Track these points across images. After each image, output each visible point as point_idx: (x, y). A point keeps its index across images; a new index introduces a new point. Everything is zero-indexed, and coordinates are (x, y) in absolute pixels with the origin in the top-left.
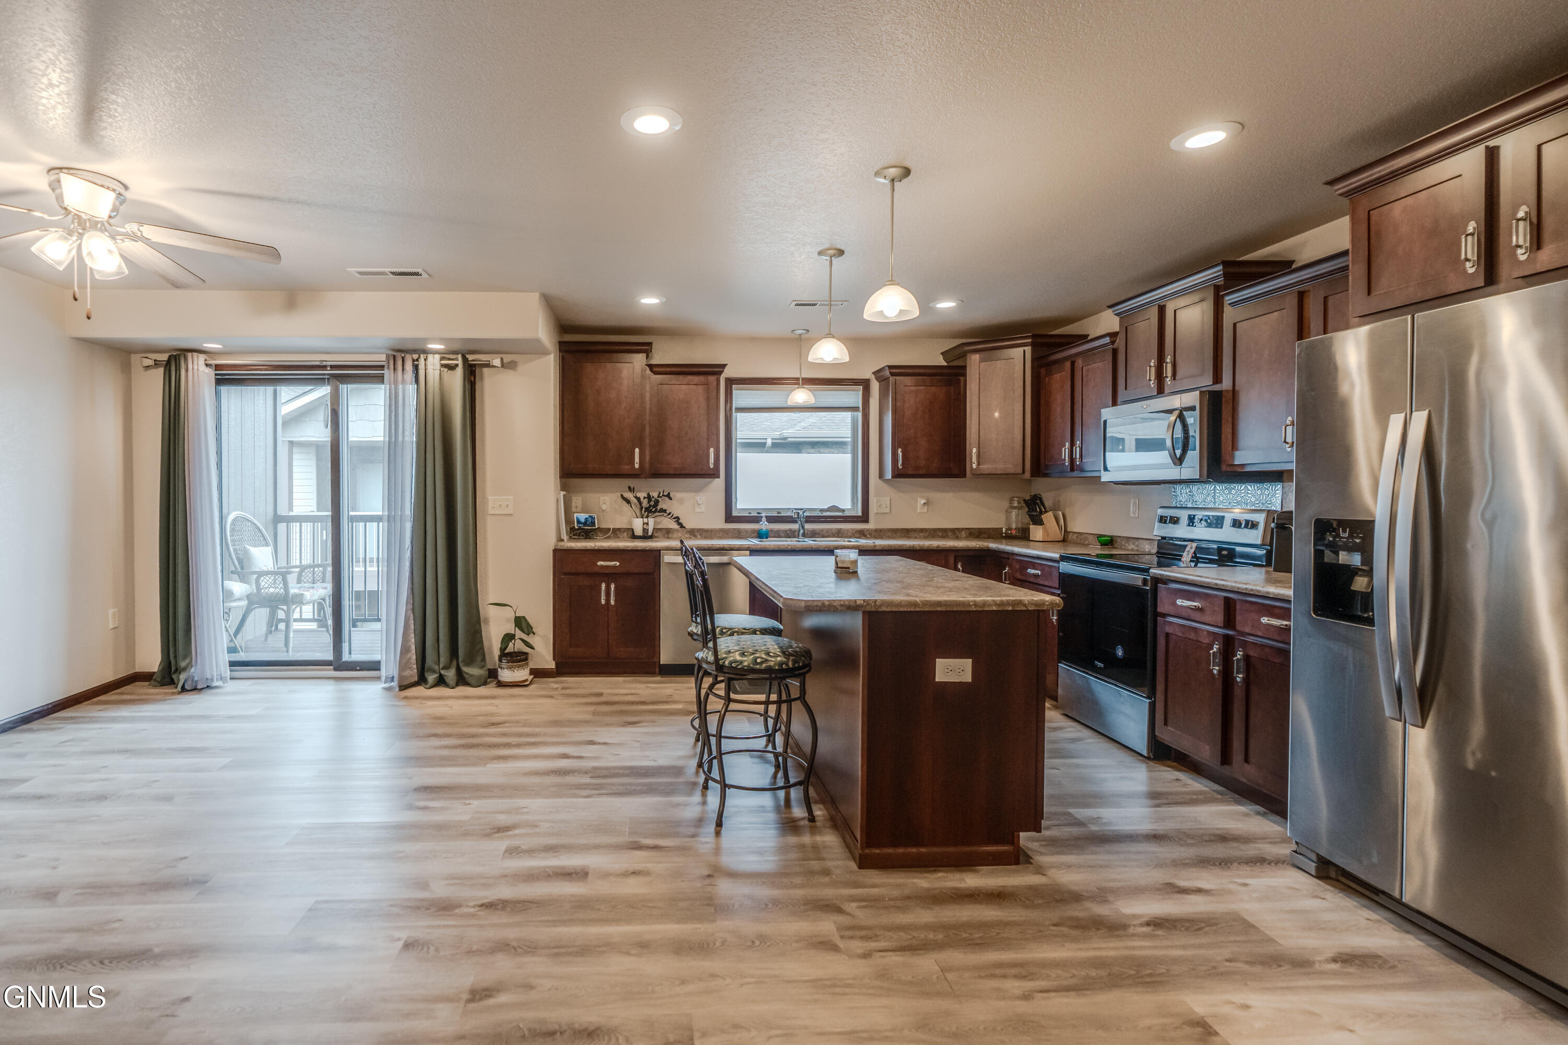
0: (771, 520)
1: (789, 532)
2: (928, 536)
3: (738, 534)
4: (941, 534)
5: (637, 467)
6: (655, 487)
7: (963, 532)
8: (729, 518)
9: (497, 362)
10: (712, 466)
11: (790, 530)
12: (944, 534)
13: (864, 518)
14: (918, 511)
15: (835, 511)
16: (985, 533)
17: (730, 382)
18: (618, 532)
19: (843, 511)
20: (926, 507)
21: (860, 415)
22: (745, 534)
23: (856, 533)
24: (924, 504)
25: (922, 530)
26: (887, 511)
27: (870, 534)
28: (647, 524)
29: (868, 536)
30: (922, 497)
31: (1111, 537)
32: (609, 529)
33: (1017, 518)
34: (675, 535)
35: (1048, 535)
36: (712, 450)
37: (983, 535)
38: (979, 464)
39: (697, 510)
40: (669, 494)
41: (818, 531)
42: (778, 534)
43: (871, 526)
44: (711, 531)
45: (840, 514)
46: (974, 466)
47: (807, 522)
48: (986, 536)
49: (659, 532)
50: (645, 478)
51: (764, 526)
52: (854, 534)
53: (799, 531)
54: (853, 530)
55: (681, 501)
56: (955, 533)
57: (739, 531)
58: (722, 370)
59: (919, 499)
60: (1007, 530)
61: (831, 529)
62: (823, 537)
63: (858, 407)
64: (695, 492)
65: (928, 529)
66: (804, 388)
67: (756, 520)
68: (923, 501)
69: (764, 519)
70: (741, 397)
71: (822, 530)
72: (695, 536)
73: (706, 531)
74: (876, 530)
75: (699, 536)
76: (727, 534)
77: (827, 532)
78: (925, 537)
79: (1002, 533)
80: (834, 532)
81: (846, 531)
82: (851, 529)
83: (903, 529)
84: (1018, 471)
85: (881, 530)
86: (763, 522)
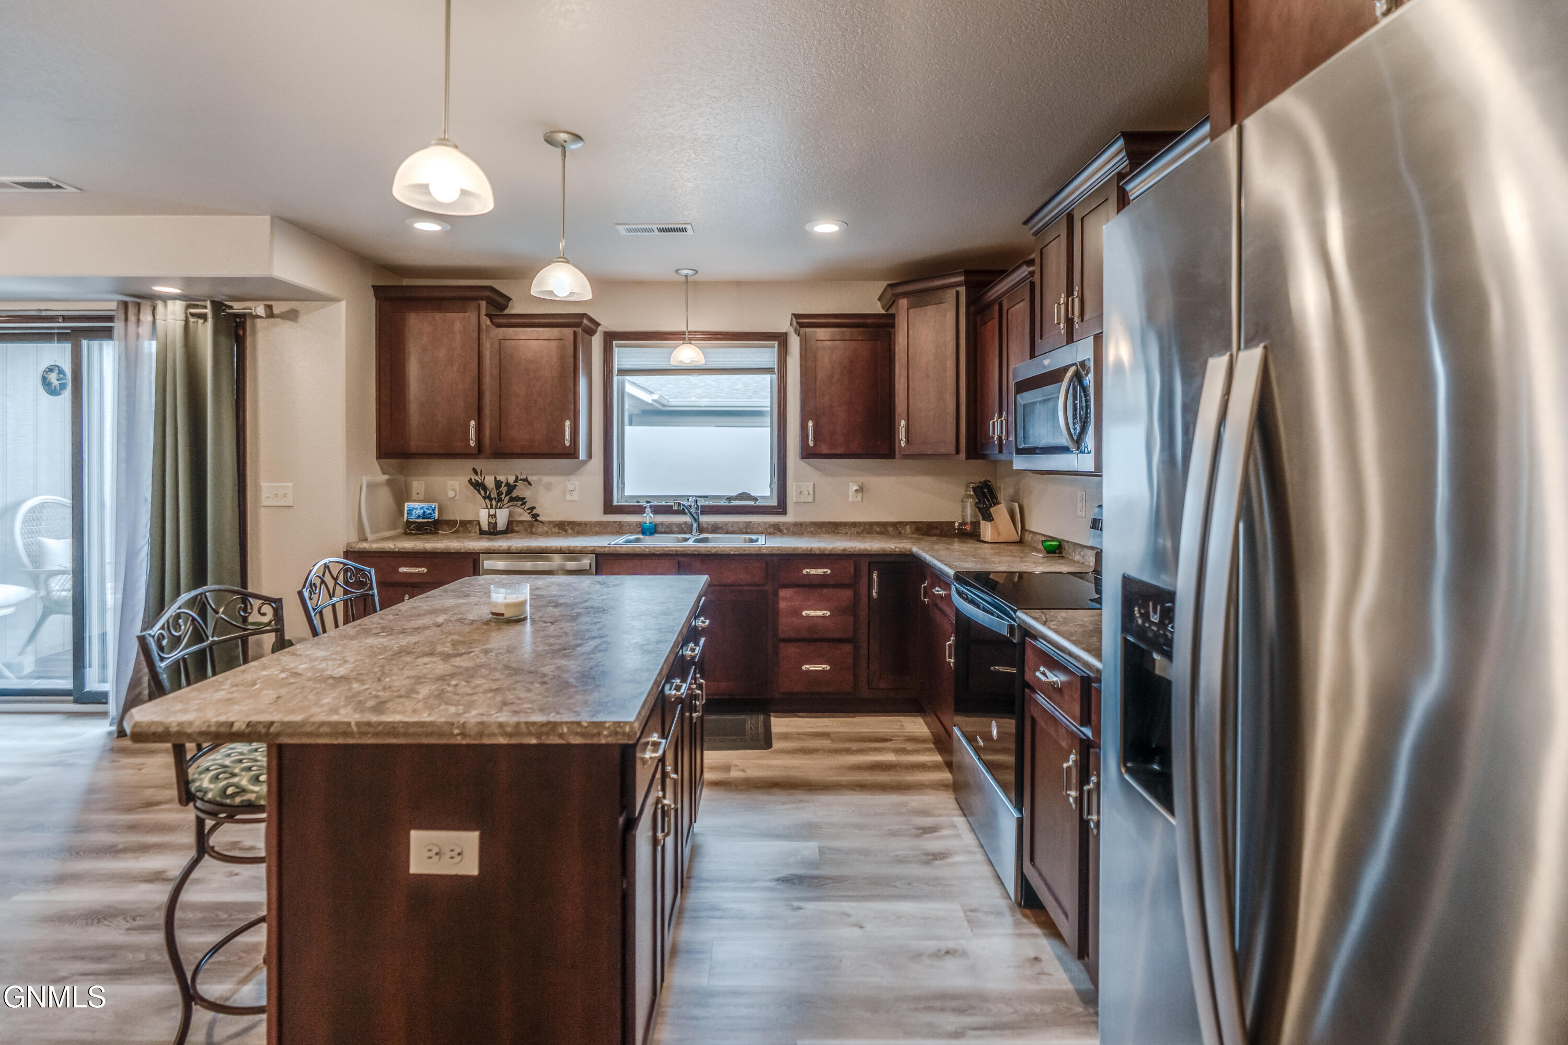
0: (657, 510)
1: (683, 526)
2: (863, 531)
3: (619, 529)
4: (878, 529)
5: (473, 445)
6: (507, 472)
7: (908, 527)
8: (609, 508)
9: (260, 310)
10: (567, 444)
12: (883, 530)
13: (781, 508)
14: (850, 501)
15: (746, 500)
16: (936, 528)
17: (610, 337)
18: (468, 526)
19: (755, 499)
20: (860, 495)
21: (775, 377)
22: (628, 528)
23: (770, 527)
24: (856, 491)
25: (854, 525)
26: (810, 499)
27: (788, 529)
28: (495, 516)
29: (785, 531)
30: (854, 483)
31: (1059, 541)
32: (455, 522)
33: (970, 512)
34: (540, 530)
35: (999, 534)
36: (567, 423)
37: (934, 531)
38: (908, 442)
39: (568, 497)
40: (527, 478)
41: (720, 525)
42: (669, 530)
43: (789, 518)
44: (586, 524)
45: (752, 503)
46: (903, 444)
47: (703, 513)
48: (938, 532)
49: (520, 525)
50: (486, 458)
51: (648, 518)
52: (766, 529)
53: (692, 525)
54: (765, 523)
55: (549, 487)
56: (897, 528)
57: (620, 524)
58: (579, 320)
59: (850, 484)
60: (960, 524)
62: (727, 533)
63: (772, 368)
64: (566, 475)
65: (863, 523)
66: (691, 344)
67: (639, 510)
68: (855, 488)
69: (648, 510)
70: (624, 356)
71: (726, 524)
72: (566, 531)
73: (579, 524)
74: (795, 524)
75: (570, 531)
76: (605, 528)
77: (732, 526)
78: (858, 533)
79: (955, 529)
80: (741, 527)
81: (756, 526)
82: (763, 522)
83: (830, 523)
84: (949, 450)
85: (801, 524)
86: (648, 514)
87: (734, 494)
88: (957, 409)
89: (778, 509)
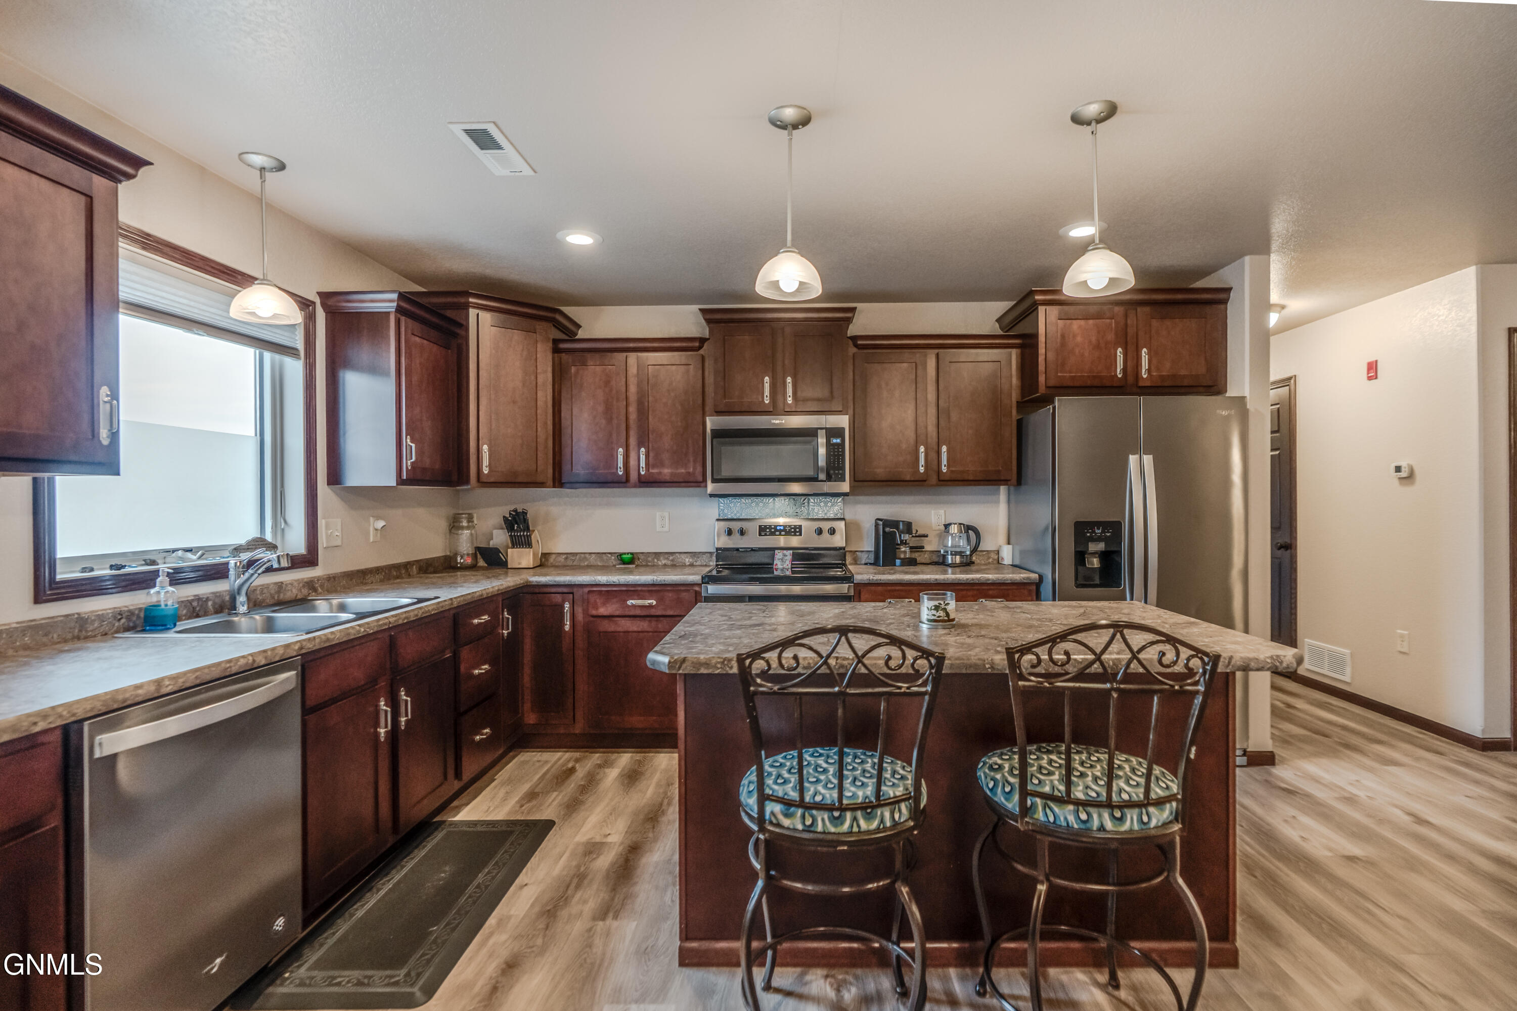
1: (195, 604)
2: (383, 578)
3: (79, 630)
8: (46, 588)
10: (105, 439)
11: (198, 598)
12: (397, 574)
13: (314, 553)
14: (371, 540)
20: (380, 532)
22: (96, 625)
23: (304, 586)
24: (381, 528)
25: (377, 570)
26: (340, 542)
27: (322, 586)
29: (320, 590)
30: (378, 518)
31: (632, 554)
36: (104, 392)
43: (323, 570)
51: (164, 595)
52: (301, 590)
54: (299, 581)
56: (406, 570)
57: (80, 620)
58: (131, 171)
59: (372, 519)
61: (267, 586)
63: (296, 349)
67: (144, 581)
68: (380, 524)
69: (162, 579)
74: (328, 577)
77: (262, 593)
78: (381, 581)
79: (457, 563)
80: (273, 592)
81: (289, 587)
82: (296, 581)
83: (358, 571)
84: (540, 478)
85: (334, 578)
86: (162, 587)
87: (242, 541)
88: (547, 439)
89: (309, 559)
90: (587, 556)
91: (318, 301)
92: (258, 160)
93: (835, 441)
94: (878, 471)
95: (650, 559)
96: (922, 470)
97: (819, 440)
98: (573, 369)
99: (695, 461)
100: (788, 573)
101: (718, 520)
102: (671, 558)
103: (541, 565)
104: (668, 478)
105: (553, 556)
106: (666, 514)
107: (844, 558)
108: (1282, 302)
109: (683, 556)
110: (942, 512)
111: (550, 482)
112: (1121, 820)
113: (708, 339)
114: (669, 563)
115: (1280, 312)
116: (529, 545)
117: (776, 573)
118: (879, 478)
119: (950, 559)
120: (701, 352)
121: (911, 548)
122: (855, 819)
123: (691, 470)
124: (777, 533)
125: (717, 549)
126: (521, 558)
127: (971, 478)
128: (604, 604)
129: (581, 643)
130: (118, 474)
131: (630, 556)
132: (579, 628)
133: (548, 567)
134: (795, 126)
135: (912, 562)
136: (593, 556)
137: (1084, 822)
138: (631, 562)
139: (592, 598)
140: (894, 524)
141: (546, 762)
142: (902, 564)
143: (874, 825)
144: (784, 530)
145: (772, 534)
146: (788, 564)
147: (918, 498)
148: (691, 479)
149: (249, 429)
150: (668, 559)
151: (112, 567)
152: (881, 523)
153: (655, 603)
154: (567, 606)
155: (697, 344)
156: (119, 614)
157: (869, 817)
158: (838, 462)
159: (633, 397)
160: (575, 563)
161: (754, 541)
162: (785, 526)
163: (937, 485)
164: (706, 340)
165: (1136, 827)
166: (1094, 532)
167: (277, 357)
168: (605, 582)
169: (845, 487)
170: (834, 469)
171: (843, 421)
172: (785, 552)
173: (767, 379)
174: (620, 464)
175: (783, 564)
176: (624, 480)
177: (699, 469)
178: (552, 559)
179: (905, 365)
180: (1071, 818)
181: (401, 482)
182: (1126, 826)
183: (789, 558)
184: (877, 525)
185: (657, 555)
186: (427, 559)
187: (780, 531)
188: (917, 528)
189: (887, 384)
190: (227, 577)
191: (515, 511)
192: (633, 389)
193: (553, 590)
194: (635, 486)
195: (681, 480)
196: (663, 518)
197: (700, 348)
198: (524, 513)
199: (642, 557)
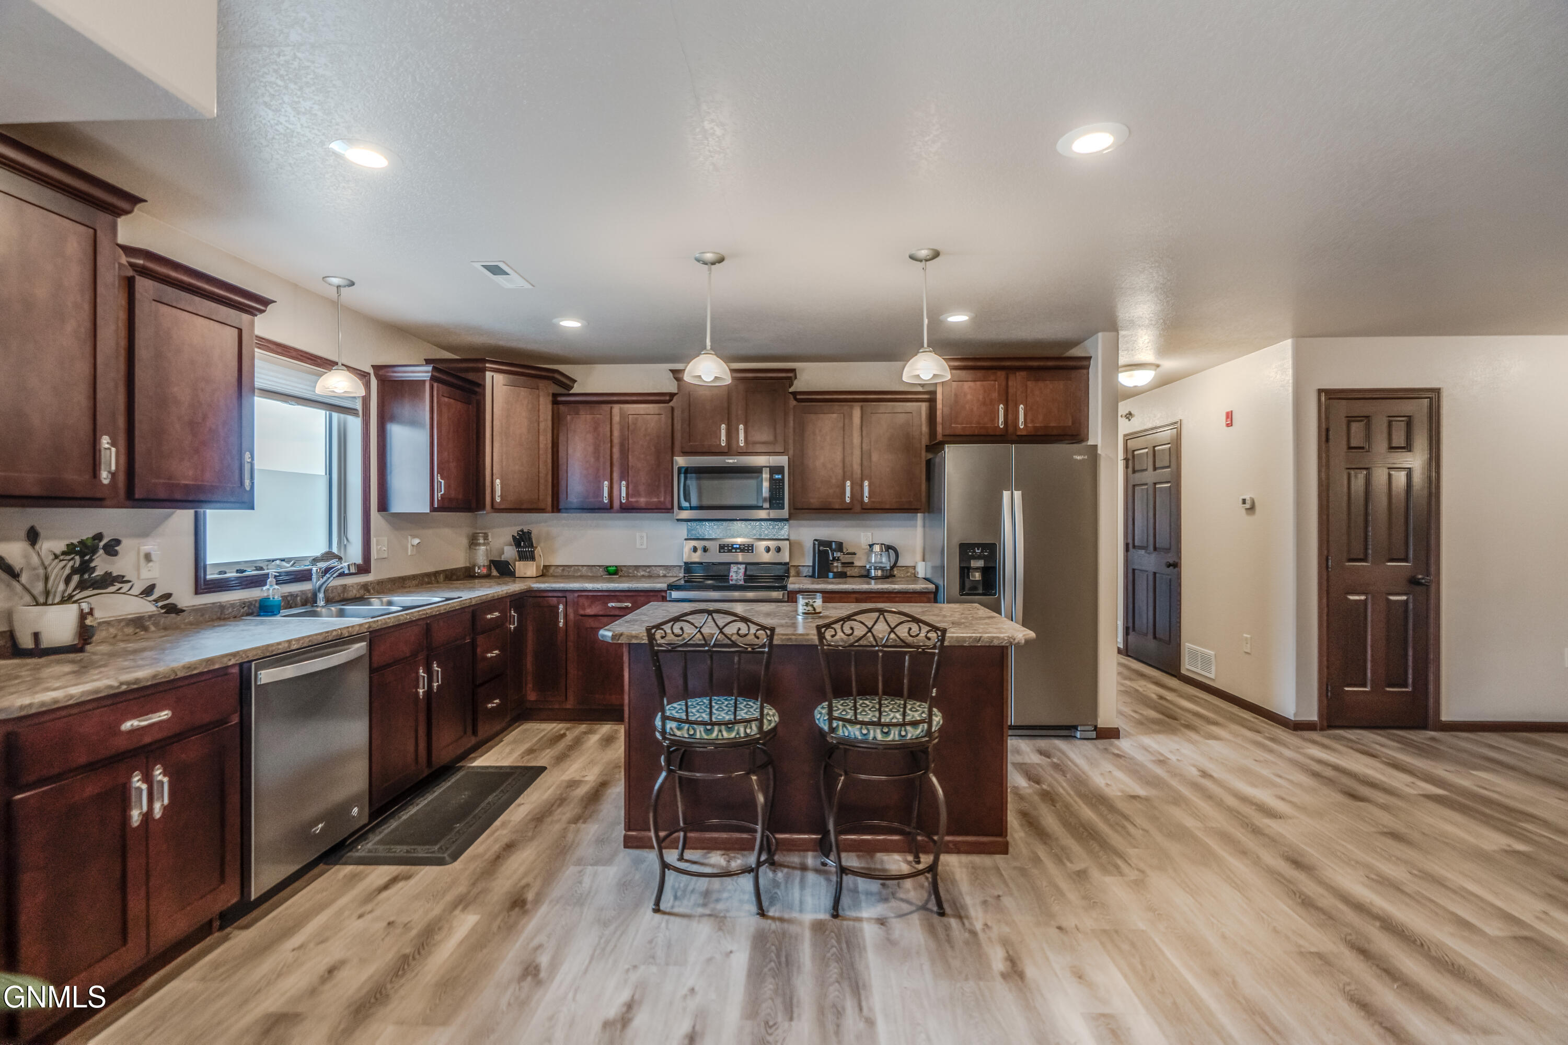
0: (279, 578)
1: (290, 598)
3: (221, 614)
4: (427, 580)
5: (106, 482)
7: (441, 575)
8: (202, 585)
10: (247, 486)
11: (292, 595)
12: (429, 580)
13: (367, 565)
14: (408, 554)
16: (455, 574)
20: (416, 548)
21: (358, 421)
22: (230, 610)
23: (361, 588)
24: (414, 544)
25: (414, 577)
26: (386, 557)
27: (374, 588)
29: (372, 591)
30: (414, 536)
31: (616, 566)
36: (248, 456)
38: (502, 498)
39: (144, 573)
43: (372, 577)
46: (498, 500)
51: (268, 591)
52: (358, 591)
53: (316, 594)
56: (435, 578)
58: (262, 308)
59: (408, 537)
61: (339, 586)
63: (356, 410)
64: (140, 536)
65: (417, 575)
67: (259, 581)
68: (416, 541)
69: (271, 580)
72: (146, 629)
74: (378, 583)
75: (153, 628)
76: (202, 615)
77: (332, 592)
78: (417, 586)
79: (476, 573)
80: (340, 592)
81: (351, 588)
82: (356, 584)
83: (400, 578)
84: (542, 506)
85: (382, 582)
86: (271, 586)
87: (318, 554)
88: (547, 475)
89: (364, 568)
90: (580, 568)
91: (372, 372)
92: (336, 281)
93: (777, 477)
94: (812, 501)
95: (630, 571)
96: (848, 500)
97: (764, 476)
98: (569, 417)
99: (665, 492)
100: (742, 583)
101: (686, 539)
102: (648, 570)
103: (542, 576)
104: (643, 505)
105: (553, 568)
106: (645, 535)
107: (788, 571)
108: (1158, 362)
109: (658, 569)
110: (869, 534)
111: (549, 508)
112: (887, 734)
113: (677, 394)
114: (647, 574)
115: (1155, 370)
116: (533, 558)
117: (731, 582)
118: (814, 507)
119: (873, 573)
120: (671, 404)
121: (843, 563)
122: (720, 731)
123: (662, 499)
124: (734, 551)
125: (686, 563)
126: (527, 569)
127: (887, 507)
128: (590, 606)
129: (572, 636)
130: (253, 508)
131: (614, 568)
132: (571, 624)
133: (548, 576)
134: (713, 264)
135: (842, 575)
136: (585, 568)
137: (865, 735)
138: (616, 573)
139: (583, 601)
140: (828, 544)
141: (544, 730)
142: (834, 577)
143: (733, 735)
144: (739, 548)
145: (730, 551)
146: (741, 575)
147: (849, 523)
148: (662, 507)
149: (320, 470)
150: (645, 571)
151: (238, 571)
152: (816, 543)
153: (630, 605)
154: (561, 607)
155: (668, 398)
156: (244, 604)
157: (729, 730)
158: (779, 493)
159: (616, 440)
160: (570, 574)
161: (716, 557)
162: (740, 545)
163: (861, 513)
164: (675, 394)
165: (897, 738)
166: (975, 552)
167: (342, 416)
168: (591, 589)
169: (785, 513)
170: (777, 499)
171: (783, 461)
172: (739, 566)
173: (723, 426)
174: (606, 494)
175: (737, 575)
176: (609, 506)
177: (669, 499)
178: (551, 570)
179: (835, 415)
180: (858, 733)
181: (433, 509)
182: (890, 738)
183: (742, 570)
184: (814, 544)
185: (637, 567)
186: (452, 570)
187: (736, 549)
188: (848, 548)
189: (820, 431)
190: (311, 579)
191: (522, 531)
192: (616, 433)
193: (550, 594)
194: (618, 512)
195: (654, 507)
196: (642, 537)
197: (670, 400)
198: (529, 533)
199: (624, 569)
